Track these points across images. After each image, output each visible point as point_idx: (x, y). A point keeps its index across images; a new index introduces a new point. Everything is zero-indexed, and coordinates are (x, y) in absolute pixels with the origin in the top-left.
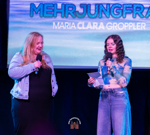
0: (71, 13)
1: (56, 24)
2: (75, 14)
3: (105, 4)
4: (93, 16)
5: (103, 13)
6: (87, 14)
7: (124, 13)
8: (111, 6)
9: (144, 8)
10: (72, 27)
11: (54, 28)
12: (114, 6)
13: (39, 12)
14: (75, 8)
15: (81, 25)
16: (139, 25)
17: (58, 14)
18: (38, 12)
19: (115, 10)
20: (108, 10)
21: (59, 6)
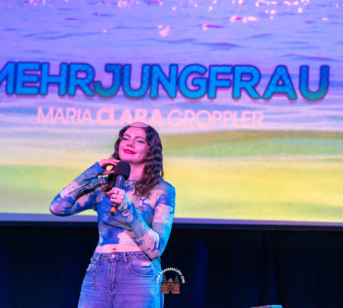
0: (83, 85)
2: (92, 88)
4: (137, 94)
5: (160, 86)
6: (121, 88)
7: (212, 86)
9: (261, 76)
10: (84, 119)
12: (189, 69)
13: (5, 83)
14: (92, 74)
16: (247, 116)
18: (2, 81)
20: (173, 80)
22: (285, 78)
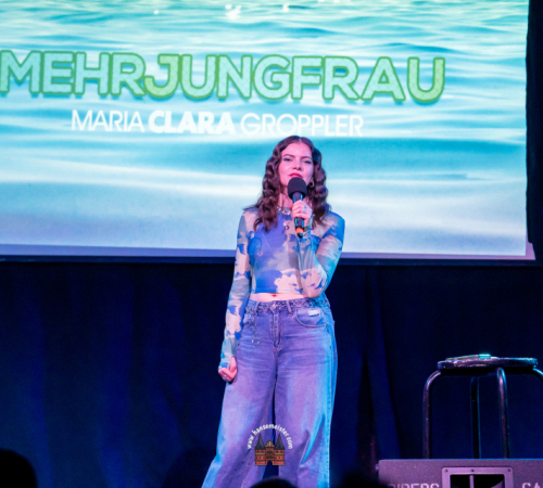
0: (130, 82)
4: (200, 92)
6: (179, 86)
7: (297, 84)
11: (73, 128)
12: (268, 62)
14: (142, 66)
19: (269, 73)
20: (247, 74)
22: (389, 73)
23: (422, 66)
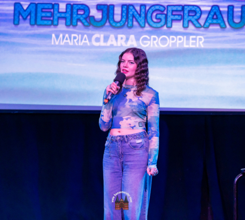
0: (81, 19)
1: (57, 37)
2: (88, 20)
3: (137, 4)
4: (118, 25)
5: (134, 19)
6: (108, 21)
7: (169, 19)
8: (147, 8)
9: (202, 12)
10: (83, 41)
11: (53, 43)
12: (153, 8)
13: (29, 17)
14: (88, 11)
15: (98, 40)
16: (193, 39)
17: (60, 21)
18: (27, 16)
19: (154, 14)
20: (143, 15)
21: (62, 7)
22: (218, 13)
23: (235, 10)
